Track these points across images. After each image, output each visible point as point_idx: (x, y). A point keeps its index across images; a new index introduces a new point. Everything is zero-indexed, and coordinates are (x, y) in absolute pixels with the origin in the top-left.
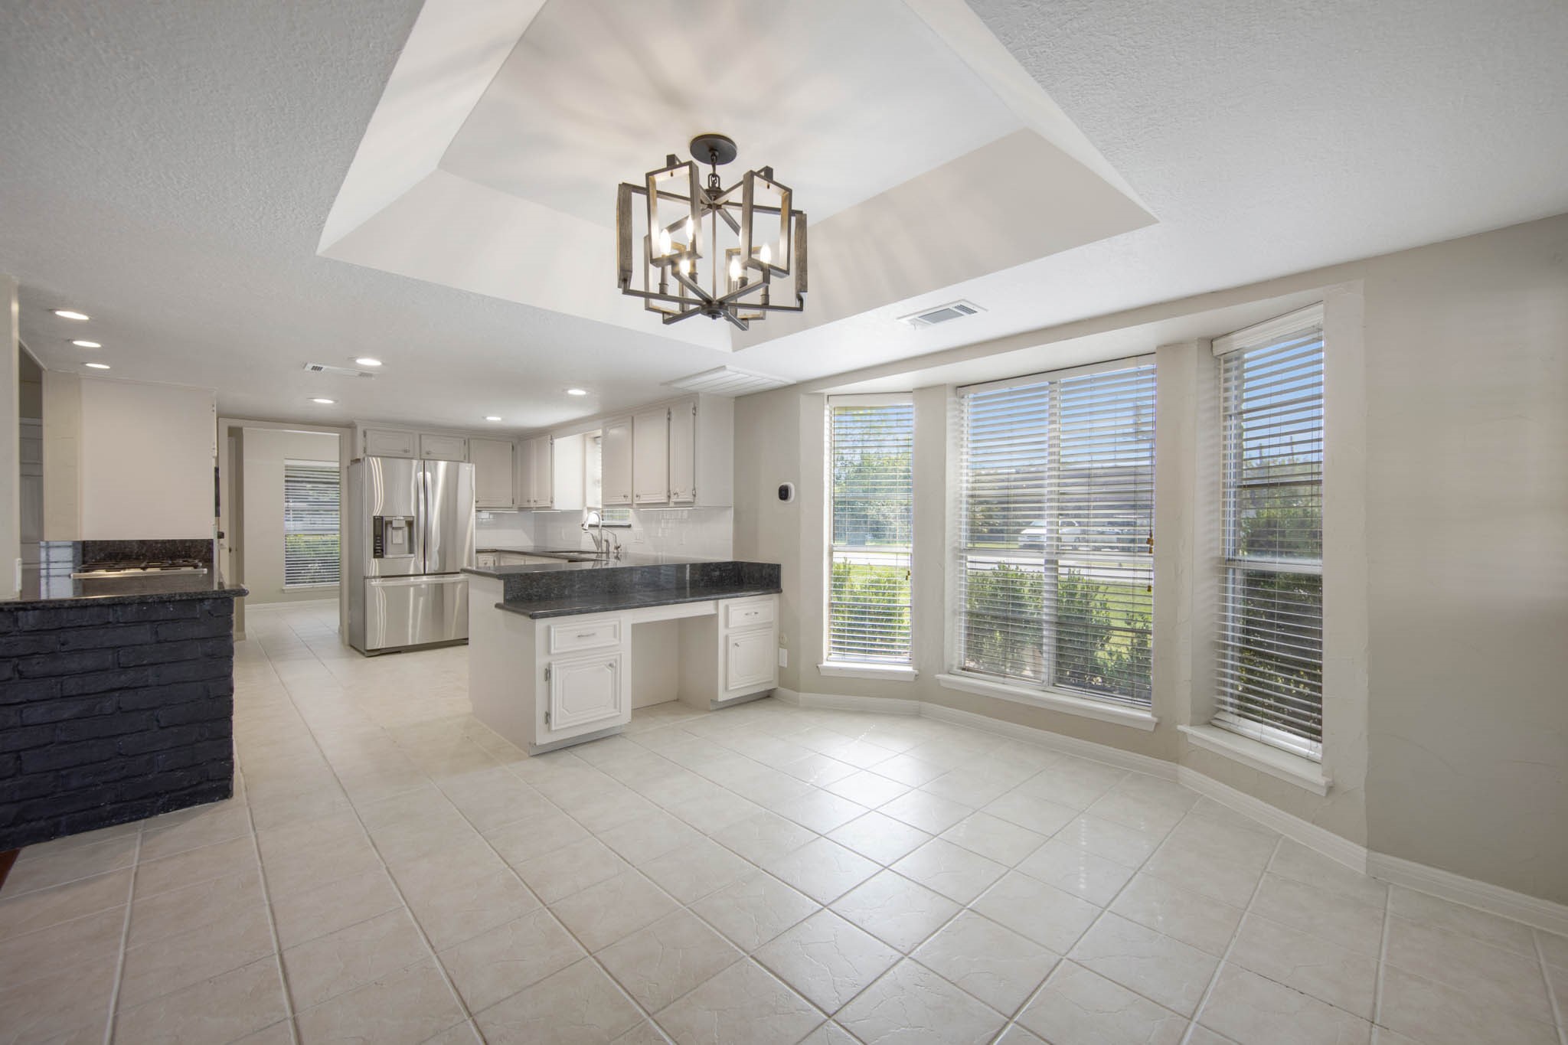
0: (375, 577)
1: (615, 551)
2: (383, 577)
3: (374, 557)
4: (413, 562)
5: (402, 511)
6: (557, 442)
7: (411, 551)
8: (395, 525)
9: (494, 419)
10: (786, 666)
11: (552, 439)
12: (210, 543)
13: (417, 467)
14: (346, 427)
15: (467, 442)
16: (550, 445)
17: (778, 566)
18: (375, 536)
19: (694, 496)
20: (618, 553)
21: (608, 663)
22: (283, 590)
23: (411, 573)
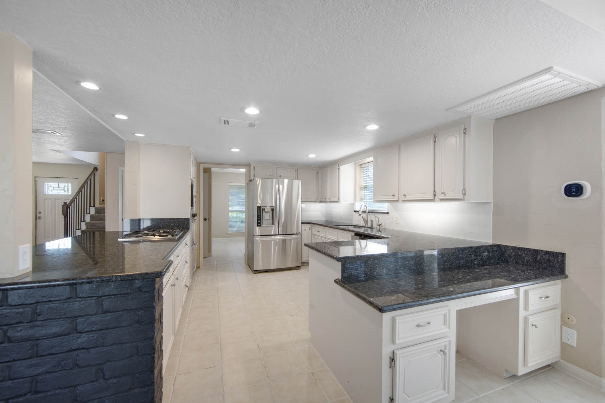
0: (257, 236)
1: (378, 227)
2: (261, 235)
3: (257, 226)
4: (273, 228)
5: (269, 204)
6: (342, 167)
7: (273, 223)
8: (266, 211)
9: (312, 156)
10: (575, 346)
11: (339, 166)
12: (188, 220)
13: (275, 182)
14: (247, 165)
15: (297, 171)
16: (338, 169)
17: (563, 255)
18: (258, 216)
19: (464, 194)
20: (380, 228)
21: (439, 350)
22: (228, 233)
23: (272, 234)
